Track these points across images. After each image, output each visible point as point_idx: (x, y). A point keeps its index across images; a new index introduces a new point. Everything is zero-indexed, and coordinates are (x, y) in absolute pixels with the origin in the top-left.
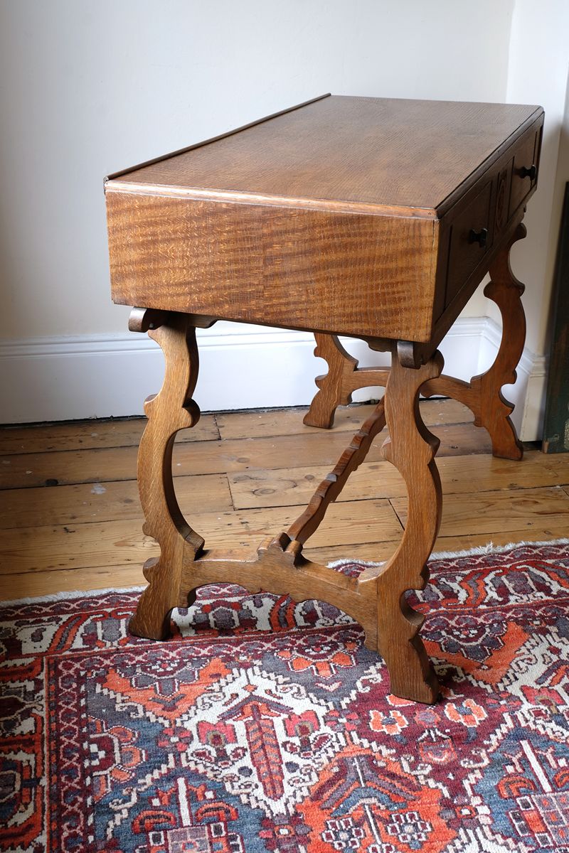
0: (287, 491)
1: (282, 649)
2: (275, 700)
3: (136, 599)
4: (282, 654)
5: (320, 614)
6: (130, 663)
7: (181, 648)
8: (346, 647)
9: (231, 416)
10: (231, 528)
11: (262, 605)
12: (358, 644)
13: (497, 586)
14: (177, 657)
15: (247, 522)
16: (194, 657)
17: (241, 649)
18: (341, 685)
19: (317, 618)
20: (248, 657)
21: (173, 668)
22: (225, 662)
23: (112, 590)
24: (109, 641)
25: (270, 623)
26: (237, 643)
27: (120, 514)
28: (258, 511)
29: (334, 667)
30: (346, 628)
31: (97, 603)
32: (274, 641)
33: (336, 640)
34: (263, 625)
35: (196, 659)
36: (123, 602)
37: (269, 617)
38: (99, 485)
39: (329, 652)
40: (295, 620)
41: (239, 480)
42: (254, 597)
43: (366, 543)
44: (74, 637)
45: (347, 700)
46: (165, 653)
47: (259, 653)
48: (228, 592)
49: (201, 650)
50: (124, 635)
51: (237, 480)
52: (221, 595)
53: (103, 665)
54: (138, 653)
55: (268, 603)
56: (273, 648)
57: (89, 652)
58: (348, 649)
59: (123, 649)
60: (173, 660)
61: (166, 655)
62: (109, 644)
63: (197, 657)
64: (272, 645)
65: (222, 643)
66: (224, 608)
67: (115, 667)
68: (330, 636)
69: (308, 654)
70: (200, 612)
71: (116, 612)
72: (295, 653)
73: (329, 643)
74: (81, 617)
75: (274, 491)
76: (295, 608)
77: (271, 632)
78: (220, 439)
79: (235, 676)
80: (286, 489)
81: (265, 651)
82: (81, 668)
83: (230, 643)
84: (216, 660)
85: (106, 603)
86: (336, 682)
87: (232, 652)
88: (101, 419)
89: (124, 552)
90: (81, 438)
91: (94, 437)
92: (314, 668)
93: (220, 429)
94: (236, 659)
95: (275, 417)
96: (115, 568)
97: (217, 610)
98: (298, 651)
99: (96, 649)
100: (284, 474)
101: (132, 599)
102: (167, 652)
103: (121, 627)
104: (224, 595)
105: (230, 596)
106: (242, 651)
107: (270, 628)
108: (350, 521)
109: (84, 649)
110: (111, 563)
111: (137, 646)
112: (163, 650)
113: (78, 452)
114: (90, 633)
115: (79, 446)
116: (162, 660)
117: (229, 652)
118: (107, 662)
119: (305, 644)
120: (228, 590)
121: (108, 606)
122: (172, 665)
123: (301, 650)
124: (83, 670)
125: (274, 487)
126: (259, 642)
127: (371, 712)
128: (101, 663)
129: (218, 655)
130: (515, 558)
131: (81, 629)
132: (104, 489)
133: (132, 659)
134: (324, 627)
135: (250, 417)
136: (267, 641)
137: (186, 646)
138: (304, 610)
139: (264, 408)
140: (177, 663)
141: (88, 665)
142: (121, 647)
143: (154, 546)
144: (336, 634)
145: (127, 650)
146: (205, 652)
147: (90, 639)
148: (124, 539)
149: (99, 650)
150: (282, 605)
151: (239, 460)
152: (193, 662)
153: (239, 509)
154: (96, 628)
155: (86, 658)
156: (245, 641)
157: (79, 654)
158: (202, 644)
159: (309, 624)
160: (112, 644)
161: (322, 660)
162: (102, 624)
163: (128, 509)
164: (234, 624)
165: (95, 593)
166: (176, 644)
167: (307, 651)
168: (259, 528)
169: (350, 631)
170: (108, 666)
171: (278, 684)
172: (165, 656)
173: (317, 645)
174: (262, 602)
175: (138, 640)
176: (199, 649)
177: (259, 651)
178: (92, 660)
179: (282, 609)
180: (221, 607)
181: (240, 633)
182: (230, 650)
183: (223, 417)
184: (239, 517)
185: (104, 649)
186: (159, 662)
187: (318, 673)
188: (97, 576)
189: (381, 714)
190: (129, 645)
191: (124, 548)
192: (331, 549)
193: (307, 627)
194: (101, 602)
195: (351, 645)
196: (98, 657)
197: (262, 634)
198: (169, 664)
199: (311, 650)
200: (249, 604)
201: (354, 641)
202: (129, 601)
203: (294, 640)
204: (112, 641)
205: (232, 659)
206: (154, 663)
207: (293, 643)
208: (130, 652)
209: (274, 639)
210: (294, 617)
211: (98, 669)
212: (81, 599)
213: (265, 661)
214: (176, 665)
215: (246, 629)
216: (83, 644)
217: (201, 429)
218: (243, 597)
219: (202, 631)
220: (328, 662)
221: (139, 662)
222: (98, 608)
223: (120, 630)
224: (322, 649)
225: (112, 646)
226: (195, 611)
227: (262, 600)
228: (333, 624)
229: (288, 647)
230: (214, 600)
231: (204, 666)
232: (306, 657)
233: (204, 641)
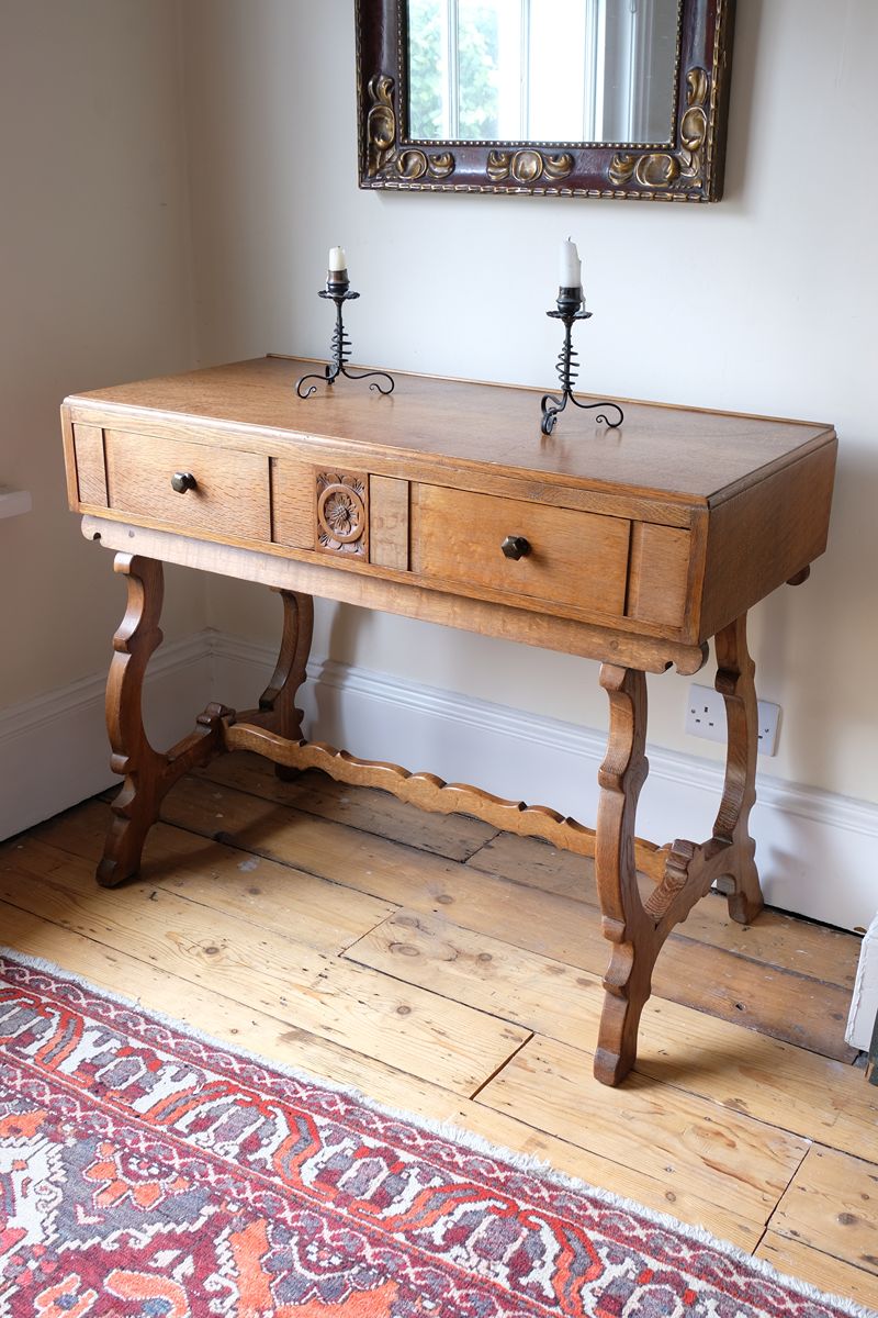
0: (431, 962)
1: (113, 1142)
2: (18, 1194)
4: (106, 1147)
5: (214, 1126)
8: (174, 1182)
11: (179, 1081)
12: (190, 1187)
13: (462, 1223)
14: (18, 1088)
15: (327, 977)
17: (83, 1116)
18: (99, 1223)
19: (205, 1129)
20: (73, 1130)
22: (46, 1122)
25: (154, 1106)
26: (89, 1108)
28: (361, 968)
29: (128, 1197)
30: (211, 1159)
32: (122, 1128)
33: (177, 1167)
34: (142, 1105)
36: (69, 999)
37: (164, 1098)
38: (259, 860)
39: (150, 1177)
40: (180, 1117)
41: (401, 922)
43: (411, 1075)
45: (73, 1245)
47: (90, 1132)
51: (399, 921)
52: (162, 1044)
55: (188, 1082)
56: (110, 1135)
58: (173, 1185)
60: (10, 1088)
63: (34, 1100)
64: (115, 1132)
65: (77, 1098)
68: (182, 1158)
69: (127, 1165)
70: (114, 1052)
71: (48, 1005)
72: (119, 1154)
73: (167, 1166)
75: (418, 953)
76: (204, 1104)
77: (138, 1116)
78: (463, 861)
79: (28, 1142)
80: (434, 958)
81: (97, 1134)
83: (83, 1104)
84: (42, 1114)
85: (55, 990)
86: (99, 1216)
87: (70, 1114)
92: (105, 1186)
93: (484, 850)
94: (61, 1124)
97: (132, 1058)
98: (123, 1155)
100: (464, 938)
101: (82, 1001)
105: (168, 1051)
106: (79, 1119)
108: (438, 1036)
110: (133, 953)
117: (66, 1112)
119: (143, 1151)
123: (125, 1160)
125: (425, 949)
126: (110, 1119)
127: (73, 1275)
129: (53, 1109)
130: (550, 1204)
132: (256, 867)
134: (193, 1144)
136: (117, 1124)
138: (209, 1111)
144: (191, 1160)
148: (184, 931)
151: (440, 898)
152: (21, 1102)
153: (345, 958)
156: (99, 1110)
159: (186, 1131)
161: (128, 1182)
162: (19, 1011)
163: (241, 901)
164: (120, 1085)
167: (132, 1160)
169: (209, 1166)
171: (47, 1179)
173: (152, 1160)
174: (185, 1076)
176: (47, 1092)
177: (93, 1129)
179: (190, 1097)
180: (140, 1058)
181: (110, 1098)
182: (72, 1111)
184: (329, 966)
187: (98, 1195)
189: (79, 1284)
191: (169, 943)
192: (362, 1058)
193: (178, 1133)
194: (53, 986)
195: (182, 1184)
197: (126, 1114)
199: (137, 1162)
200: (171, 1071)
201: (192, 1181)
202: (76, 1001)
203: (142, 1139)
205: (56, 1122)
207: (135, 1142)
209: (126, 1126)
210: (186, 1113)
213: (80, 1145)
215: (120, 1096)
218: (177, 1060)
219: (81, 1074)
220: (130, 1188)
222: (41, 992)
224: (149, 1168)
226: (111, 1049)
227: (189, 1074)
228: (207, 1147)
229: (123, 1144)
230: (146, 1046)
231: (24, 1112)
232: (120, 1167)
233: (64, 1086)
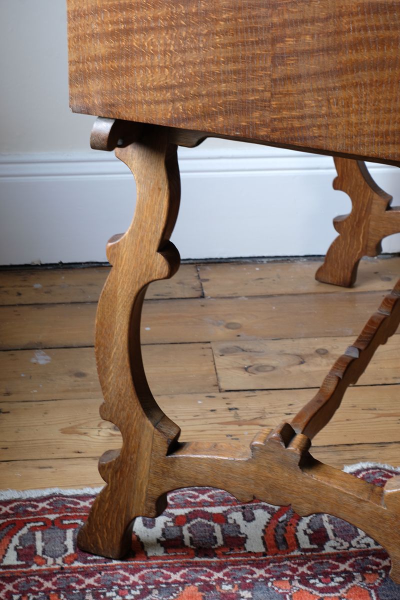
0: (292, 369)
1: (278, 578)
3: (87, 504)
4: (278, 584)
5: (330, 534)
6: (77, 587)
7: (145, 571)
8: (364, 579)
9: (219, 267)
10: (215, 416)
11: (254, 519)
12: (380, 574)
14: (140, 582)
15: (236, 409)
16: (162, 583)
17: (225, 575)
19: (327, 538)
20: (233, 587)
21: (135, 596)
22: (203, 592)
23: (56, 490)
24: (51, 557)
25: (264, 543)
26: (219, 568)
27: (68, 391)
28: (251, 394)
30: (365, 553)
31: (35, 507)
32: (268, 567)
33: (351, 569)
34: (255, 545)
35: (164, 586)
36: (70, 508)
37: (262, 534)
38: (42, 352)
39: (342, 585)
40: (297, 540)
41: (226, 352)
42: (243, 508)
43: (395, 442)
44: (6, 551)
46: (125, 576)
47: (248, 581)
48: (209, 499)
49: (172, 574)
50: (71, 551)
51: (224, 352)
52: (200, 503)
53: (43, 589)
54: (88, 574)
55: (262, 516)
56: (267, 575)
57: (24, 570)
58: (367, 581)
59: (69, 569)
60: (134, 585)
61: (125, 579)
62: (50, 561)
63: (166, 584)
64: (266, 572)
65: (199, 566)
66: (203, 520)
67: (58, 592)
68: (343, 563)
69: (313, 586)
70: (172, 524)
71: (60, 520)
72: (296, 584)
73: (342, 572)
74: (15, 524)
75: (274, 368)
76: (298, 524)
77: (264, 554)
78: (203, 296)
80: (289, 366)
81: (256, 580)
82: (14, 591)
83: (210, 567)
84: (191, 589)
85: (48, 507)
87: (213, 578)
88: (47, 265)
89: (72, 442)
90: (20, 290)
91: (36, 289)
93: (204, 284)
94: (218, 588)
95: (278, 270)
96: (60, 462)
97: (194, 522)
98: (300, 582)
99: (34, 567)
100: (288, 346)
101: (82, 504)
102: (127, 574)
103: (68, 539)
104: (203, 503)
105: (212, 505)
106: (226, 578)
107: (263, 550)
108: (374, 412)
109: (18, 566)
110: (56, 456)
111: (88, 565)
112: (121, 572)
113: (16, 308)
114: (27, 545)
115: (17, 300)
116: (119, 585)
117: (208, 579)
118: (48, 585)
119: (309, 573)
120: (209, 496)
121: (50, 512)
122: (133, 592)
123: (304, 581)
124: (16, 594)
125: (274, 363)
126: (248, 567)
128: (40, 585)
129: (193, 582)
131: (15, 540)
132: (48, 358)
133: (80, 582)
134: (335, 551)
135: (244, 268)
136: (259, 566)
137: (152, 568)
138: (309, 527)
139: (264, 257)
140: (140, 590)
141: (23, 587)
142: (66, 566)
143: (113, 435)
144: (352, 561)
145: (75, 571)
146: (176, 577)
147: (27, 554)
148: (73, 424)
149: (38, 568)
150: (280, 520)
151: (228, 326)
152: (160, 590)
153: (227, 391)
154: (35, 539)
155: (20, 577)
156: (230, 565)
157: (12, 573)
158: (173, 567)
159: (316, 546)
160: (55, 561)
161: (332, 595)
162: (43, 534)
163: (79, 386)
164: (216, 542)
165: (34, 494)
166: (138, 565)
167: (312, 581)
168: (252, 417)
169: (370, 558)
170: (48, 590)
172: (123, 580)
173: (326, 574)
174: (253, 514)
175: (89, 558)
176: (169, 573)
177: (247, 578)
178: (28, 581)
179: (280, 525)
180: (199, 519)
181: (224, 554)
182: (210, 575)
183: (208, 268)
184: (227, 401)
185: (44, 567)
186: (116, 588)
188: (37, 471)
190: (77, 564)
191: (74, 437)
192: (348, 448)
193: (312, 550)
194: (41, 505)
195: (372, 577)
196: (37, 578)
197: (253, 557)
198: (129, 591)
199: (317, 581)
200: (236, 517)
201: (375, 572)
202: (78, 506)
203: (295, 566)
204: (54, 557)
205: (212, 588)
206: (110, 589)
207: (294, 570)
208: (78, 572)
209: (269, 565)
210: (296, 536)
211: (36, 593)
212: (15, 500)
213: (256, 593)
214: (138, 593)
215: (231, 550)
216: (17, 560)
217: (178, 283)
218: (229, 507)
219: (174, 550)
220: (341, 598)
221: (89, 586)
222: (38, 513)
223: (65, 543)
224: (332, 580)
225: (55, 563)
226: (165, 524)
227: (254, 511)
228: (348, 548)
229: (286, 576)
230: (191, 510)
231: (175, 595)
232: (311, 590)
233: (175, 563)
